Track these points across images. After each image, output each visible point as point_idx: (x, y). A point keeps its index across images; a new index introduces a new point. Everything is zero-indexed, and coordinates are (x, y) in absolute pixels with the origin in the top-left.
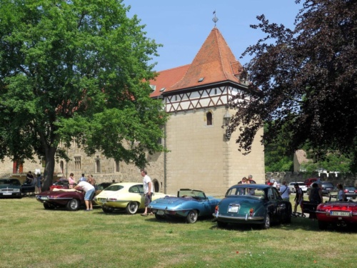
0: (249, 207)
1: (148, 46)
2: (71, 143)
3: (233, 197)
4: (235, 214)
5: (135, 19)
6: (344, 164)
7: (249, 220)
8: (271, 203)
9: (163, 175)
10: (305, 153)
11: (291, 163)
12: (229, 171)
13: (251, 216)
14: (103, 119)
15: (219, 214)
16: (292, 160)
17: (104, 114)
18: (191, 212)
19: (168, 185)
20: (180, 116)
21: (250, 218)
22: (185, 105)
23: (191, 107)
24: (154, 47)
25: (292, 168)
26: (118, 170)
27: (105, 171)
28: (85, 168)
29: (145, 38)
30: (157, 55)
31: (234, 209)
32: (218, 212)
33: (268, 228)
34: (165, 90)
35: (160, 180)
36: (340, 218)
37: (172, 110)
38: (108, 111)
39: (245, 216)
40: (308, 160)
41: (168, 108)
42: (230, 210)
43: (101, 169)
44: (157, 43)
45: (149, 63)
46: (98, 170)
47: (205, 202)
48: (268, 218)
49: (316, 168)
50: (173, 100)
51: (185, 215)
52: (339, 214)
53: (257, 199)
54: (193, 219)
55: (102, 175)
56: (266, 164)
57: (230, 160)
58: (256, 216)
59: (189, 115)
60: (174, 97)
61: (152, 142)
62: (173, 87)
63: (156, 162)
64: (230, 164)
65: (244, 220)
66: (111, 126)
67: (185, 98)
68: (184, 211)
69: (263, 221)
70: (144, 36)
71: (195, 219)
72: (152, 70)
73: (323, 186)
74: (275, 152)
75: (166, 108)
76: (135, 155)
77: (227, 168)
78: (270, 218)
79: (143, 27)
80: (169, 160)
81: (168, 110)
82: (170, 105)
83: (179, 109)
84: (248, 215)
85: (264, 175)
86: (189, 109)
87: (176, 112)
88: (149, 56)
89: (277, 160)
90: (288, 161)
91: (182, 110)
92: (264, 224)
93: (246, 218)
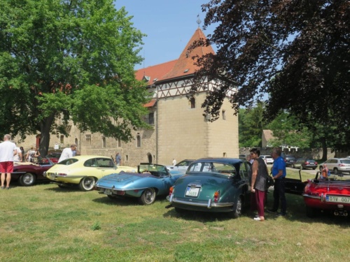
0: (214, 188)
1: (134, 34)
2: (68, 121)
3: (196, 174)
4: (194, 199)
5: (123, 10)
6: (304, 140)
7: (213, 208)
8: (244, 182)
9: (155, 149)
10: (272, 132)
11: (259, 140)
12: (209, 146)
13: (216, 201)
14: (84, 95)
15: (174, 197)
16: (261, 138)
17: (85, 91)
18: (145, 191)
19: (159, 158)
20: (169, 101)
21: (215, 205)
22: (173, 92)
23: (178, 94)
24: (140, 36)
25: (260, 144)
26: (120, 146)
27: (109, 146)
28: (94, 144)
29: (132, 28)
30: (142, 44)
31: (193, 192)
32: (172, 196)
33: (240, 215)
34: (157, 79)
35: (153, 154)
36: (341, 206)
37: (163, 96)
38: (88, 87)
39: (207, 201)
40: (273, 138)
41: (160, 94)
42: (188, 193)
43: (107, 144)
44: (142, 33)
45: (134, 50)
46: (104, 146)
47: (167, 179)
48: (239, 203)
49: (280, 144)
50: (164, 88)
51: (139, 194)
52: (340, 200)
53: (226, 178)
54: (149, 199)
55: (107, 150)
56: (240, 142)
57: (209, 137)
58: (223, 201)
59: (176, 100)
60: (164, 85)
61: (135, 119)
62: (164, 77)
63: (150, 139)
64: (209, 141)
65: (206, 207)
66: (92, 102)
67: (173, 86)
68: (136, 191)
69: (234, 207)
70: (131, 26)
71: (152, 199)
72: (137, 55)
73: (287, 159)
74: (247, 132)
75: (157, 95)
76: (121, 131)
77: (207, 144)
78: (242, 202)
79: (130, 19)
80: (160, 137)
81: (159, 97)
82: (161, 92)
83: (169, 95)
84: (212, 201)
85: (238, 150)
86: (176, 96)
87: (166, 98)
88: (135, 43)
89: (249, 138)
90: (257, 139)
91: (171, 96)
92: (235, 211)
93: (208, 205)
